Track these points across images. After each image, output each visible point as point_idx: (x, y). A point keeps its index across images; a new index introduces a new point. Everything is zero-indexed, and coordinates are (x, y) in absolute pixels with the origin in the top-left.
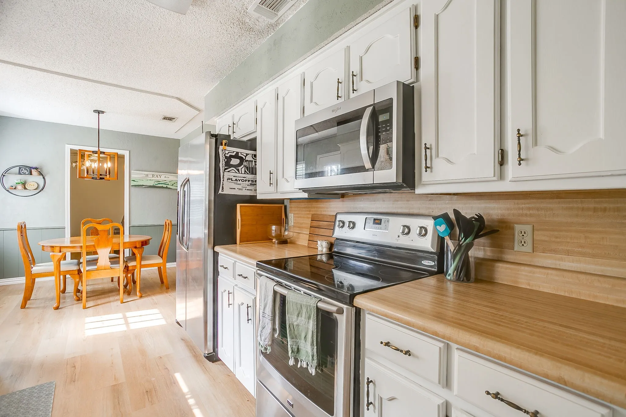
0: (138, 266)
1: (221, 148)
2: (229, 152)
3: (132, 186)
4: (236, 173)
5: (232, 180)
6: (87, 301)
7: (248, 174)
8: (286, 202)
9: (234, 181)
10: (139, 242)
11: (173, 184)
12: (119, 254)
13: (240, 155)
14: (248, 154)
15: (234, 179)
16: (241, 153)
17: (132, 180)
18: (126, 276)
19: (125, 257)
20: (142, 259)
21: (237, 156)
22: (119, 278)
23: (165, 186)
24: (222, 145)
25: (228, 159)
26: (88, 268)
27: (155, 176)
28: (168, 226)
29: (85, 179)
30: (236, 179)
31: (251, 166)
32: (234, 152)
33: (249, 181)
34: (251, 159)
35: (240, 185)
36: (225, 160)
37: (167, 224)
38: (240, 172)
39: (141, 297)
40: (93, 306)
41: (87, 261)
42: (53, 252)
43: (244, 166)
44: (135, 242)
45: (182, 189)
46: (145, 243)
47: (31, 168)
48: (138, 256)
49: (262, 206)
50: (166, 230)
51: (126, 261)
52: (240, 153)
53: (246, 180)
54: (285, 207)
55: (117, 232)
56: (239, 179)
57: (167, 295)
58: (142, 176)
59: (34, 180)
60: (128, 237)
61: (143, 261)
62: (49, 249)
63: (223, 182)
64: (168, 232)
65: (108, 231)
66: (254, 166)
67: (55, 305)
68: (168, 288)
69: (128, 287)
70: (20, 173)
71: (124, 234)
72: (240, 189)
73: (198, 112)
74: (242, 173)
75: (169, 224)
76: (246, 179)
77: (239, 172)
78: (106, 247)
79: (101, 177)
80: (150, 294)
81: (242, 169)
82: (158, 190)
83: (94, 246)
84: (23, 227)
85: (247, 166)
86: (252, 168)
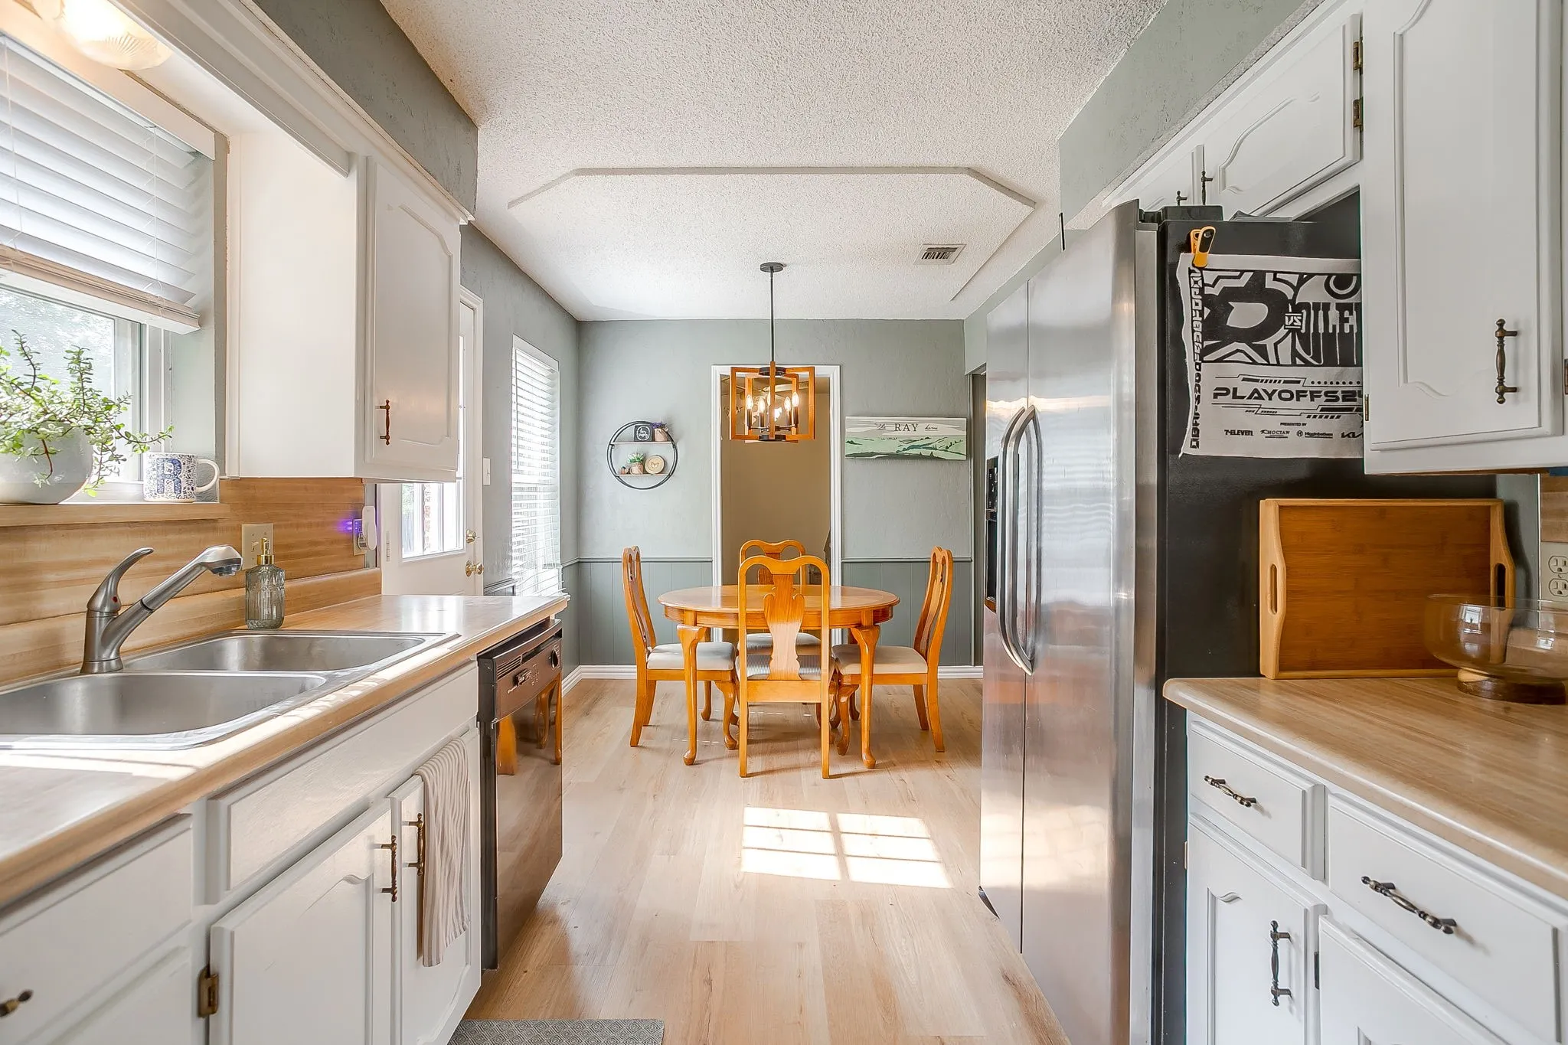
0: (866, 679)
1: (1185, 261)
2: (1219, 278)
3: (846, 456)
4: (1254, 363)
5: (1235, 396)
6: (749, 754)
7: (1307, 364)
8: (1505, 490)
9: (1245, 401)
10: (867, 610)
11: (947, 448)
12: (820, 637)
13: (1269, 283)
14: (1310, 276)
15: (1245, 389)
16: (1275, 273)
17: (848, 442)
18: (837, 701)
19: (833, 645)
20: (877, 657)
21: (1256, 290)
22: (819, 705)
23: (927, 452)
24: (1187, 247)
25: (1217, 307)
26: (751, 671)
27: (902, 428)
28: (940, 566)
29: (747, 441)
30: (1256, 391)
31: (1321, 330)
32: (1242, 272)
33: (1314, 395)
34: (1324, 297)
35: (1274, 414)
36: (1202, 313)
37: (939, 560)
38: (1273, 361)
39: (873, 766)
40: (762, 773)
41: (750, 651)
42: (683, 623)
43: (1290, 330)
44: (858, 611)
45: (1010, 449)
46: (881, 614)
47: (653, 425)
48: (866, 651)
49: (1383, 511)
50: (934, 578)
51: (837, 660)
52: (1269, 277)
53: (1300, 394)
54: (1510, 513)
55: (815, 577)
56: (1270, 388)
57: (941, 772)
58: (871, 428)
59: (659, 450)
60: (840, 594)
61: (876, 663)
62: (676, 615)
63: (1196, 407)
64: (943, 584)
65: (795, 579)
66: (1334, 327)
67: (687, 754)
68: (941, 749)
69: (840, 727)
70: (636, 440)
71: (830, 584)
72: (1272, 435)
73: (1027, 210)
74: (1278, 364)
75: (944, 560)
76: (1299, 387)
77: (1265, 356)
78: (789, 619)
79: (778, 433)
80: (894, 760)
81: (1281, 343)
82: (907, 463)
83: (762, 614)
84: (634, 557)
85: (1303, 331)
86: (1329, 337)
